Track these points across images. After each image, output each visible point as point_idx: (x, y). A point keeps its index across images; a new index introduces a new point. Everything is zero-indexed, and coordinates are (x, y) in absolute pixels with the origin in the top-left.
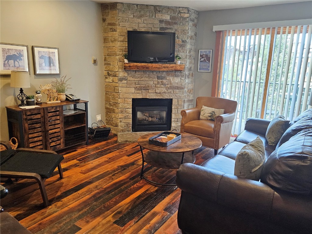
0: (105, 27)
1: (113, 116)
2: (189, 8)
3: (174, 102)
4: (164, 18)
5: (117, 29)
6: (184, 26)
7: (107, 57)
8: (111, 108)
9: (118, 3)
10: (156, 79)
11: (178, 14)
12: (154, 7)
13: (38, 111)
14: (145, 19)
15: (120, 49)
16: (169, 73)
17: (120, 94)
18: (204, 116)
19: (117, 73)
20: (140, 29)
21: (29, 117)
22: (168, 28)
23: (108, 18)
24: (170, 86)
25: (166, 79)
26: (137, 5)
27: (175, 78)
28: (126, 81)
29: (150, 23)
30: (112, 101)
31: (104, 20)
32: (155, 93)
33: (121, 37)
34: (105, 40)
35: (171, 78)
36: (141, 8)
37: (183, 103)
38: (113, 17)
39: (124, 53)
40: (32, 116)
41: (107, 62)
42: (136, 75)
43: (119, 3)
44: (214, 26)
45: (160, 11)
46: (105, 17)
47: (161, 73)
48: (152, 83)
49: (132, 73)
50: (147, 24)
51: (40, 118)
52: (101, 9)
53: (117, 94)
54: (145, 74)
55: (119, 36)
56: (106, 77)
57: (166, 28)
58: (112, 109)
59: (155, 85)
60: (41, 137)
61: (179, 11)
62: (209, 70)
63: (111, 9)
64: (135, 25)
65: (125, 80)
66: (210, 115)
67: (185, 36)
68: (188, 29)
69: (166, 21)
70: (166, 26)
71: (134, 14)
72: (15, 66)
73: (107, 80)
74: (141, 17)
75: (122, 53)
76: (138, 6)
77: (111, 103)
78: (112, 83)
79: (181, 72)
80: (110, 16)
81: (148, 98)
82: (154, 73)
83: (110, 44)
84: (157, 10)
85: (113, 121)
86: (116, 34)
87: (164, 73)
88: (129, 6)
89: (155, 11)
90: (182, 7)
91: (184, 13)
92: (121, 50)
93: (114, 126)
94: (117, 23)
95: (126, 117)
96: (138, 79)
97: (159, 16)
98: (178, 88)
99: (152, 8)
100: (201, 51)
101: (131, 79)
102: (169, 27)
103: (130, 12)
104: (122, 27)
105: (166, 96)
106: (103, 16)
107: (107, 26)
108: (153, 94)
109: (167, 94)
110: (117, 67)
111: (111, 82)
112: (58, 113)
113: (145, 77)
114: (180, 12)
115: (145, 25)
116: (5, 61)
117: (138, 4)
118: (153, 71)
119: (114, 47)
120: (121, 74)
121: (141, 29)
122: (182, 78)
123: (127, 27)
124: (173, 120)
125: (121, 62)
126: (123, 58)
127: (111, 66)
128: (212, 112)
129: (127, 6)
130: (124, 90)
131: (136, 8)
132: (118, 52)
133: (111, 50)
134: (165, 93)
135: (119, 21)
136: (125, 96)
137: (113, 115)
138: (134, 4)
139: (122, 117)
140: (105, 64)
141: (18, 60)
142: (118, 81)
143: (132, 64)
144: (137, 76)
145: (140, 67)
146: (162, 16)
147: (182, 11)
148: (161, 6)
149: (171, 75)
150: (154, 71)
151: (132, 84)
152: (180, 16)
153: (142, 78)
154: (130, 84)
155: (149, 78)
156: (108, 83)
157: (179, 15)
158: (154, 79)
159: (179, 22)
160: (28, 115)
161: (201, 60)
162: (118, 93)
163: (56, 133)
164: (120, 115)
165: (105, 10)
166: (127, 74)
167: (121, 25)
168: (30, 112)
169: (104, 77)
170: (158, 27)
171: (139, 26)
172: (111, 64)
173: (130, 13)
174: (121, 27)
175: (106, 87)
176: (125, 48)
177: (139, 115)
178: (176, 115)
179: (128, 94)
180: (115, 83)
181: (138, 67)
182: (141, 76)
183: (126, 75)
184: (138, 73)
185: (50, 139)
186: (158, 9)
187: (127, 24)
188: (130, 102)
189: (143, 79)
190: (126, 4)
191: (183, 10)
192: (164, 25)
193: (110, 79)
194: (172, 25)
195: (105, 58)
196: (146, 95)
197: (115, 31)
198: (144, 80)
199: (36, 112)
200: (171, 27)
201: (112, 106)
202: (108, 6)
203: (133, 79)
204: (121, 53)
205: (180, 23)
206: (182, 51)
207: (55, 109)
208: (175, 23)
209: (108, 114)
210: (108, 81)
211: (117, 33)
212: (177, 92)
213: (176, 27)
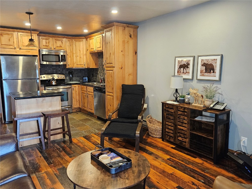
13: (172, 106)
21: (167, 109)
40: (169, 109)
51: (173, 113)
60: (173, 128)
72: (183, 73)
112: (186, 113)
116: (178, 69)
141: (186, 68)
160: (167, 108)
163: (182, 130)
168: (168, 105)
185: (179, 133)
199: (171, 107)
207: (183, 110)
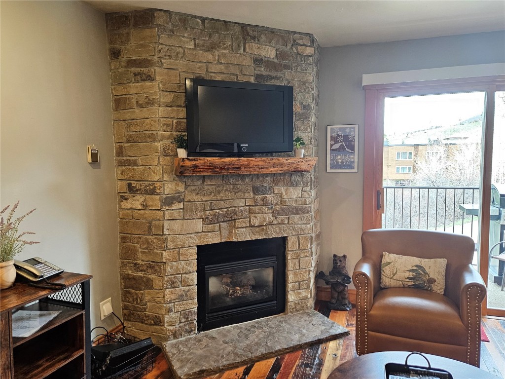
0: (120, 70)
1: (147, 298)
2: (312, 35)
3: (291, 245)
4: (263, 53)
5: (155, 75)
6: (305, 73)
7: (126, 145)
8: (141, 277)
9: (157, 10)
10: (252, 194)
11: (291, 48)
12: (242, 27)
14: (223, 53)
15: (164, 124)
16: (279, 178)
17: (166, 239)
18: (395, 277)
19: (157, 185)
20: (211, 76)
22: (272, 78)
23: (128, 47)
24: (281, 208)
25: (271, 193)
26: (203, 20)
27: (291, 189)
28: (182, 204)
29: (233, 64)
30: (142, 259)
31: (115, 54)
32: (251, 226)
33: (166, 93)
34: (120, 103)
35: (283, 190)
36: (212, 28)
37: (309, 245)
38: (142, 46)
39: (176, 133)
41: (125, 158)
42: (206, 188)
43: (161, 10)
44: (364, 75)
45: (254, 38)
46: (117, 46)
47: (261, 179)
48: (241, 203)
49: (196, 183)
50: (227, 65)
52: (107, 27)
53: (160, 240)
54: (226, 183)
55: (162, 93)
56: (122, 197)
57: (268, 76)
58: (144, 279)
59: (248, 208)
61: (294, 41)
62: (354, 168)
63: (136, 25)
64: (200, 68)
65: (180, 202)
66: (411, 275)
67: (307, 95)
68: (312, 80)
69: (268, 61)
70: (267, 73)
71: (197, 41)
73: (127, 205)
74: (212, 48)
75: (171, 135)
76: (206, 21)
77: (139, 262)
78: (142, 212)
79: (302, 175)
80: (133, 43)
81: (235, 240)
82: (247, 180)
83: (134, 112)
84: (248, 34)
85: (145, 310)
86: (154, 88)
87: (268, 179)
88: (184, 21)
89: (243, 38)
90: (300, 33)
91: (304, 45)
92: (168, 125)
93: (150, 324)
94: (156, 59)
95: (182, 296)
96: (212, 197)
97: (254, 48)
98: (297, 211)
99: (238, 29)
100: (331, 128)
101: (194, 197)
102: (273, 74)
103: (186, 35)
104: (169, 70)
105: (274, 233)
106: (111, 42)
107: (124, 69)
108: (244, 229)
109: (274, 227)
110: (159, 168)
111: (140, 207)
113: (226, 190)
114: (295, 44)
115: (222, 67)
117: (207, 18)
118: (243, 175)
119: (148, 121)
120: (169, 188)
121: (215, 77)
122: (306, 189)
123: (180, 70)
124: (290, 286)
125: (168, 158)
126: (172, 145)
127: (139, 167)
128: (415, 268)
129: (180, 20)
130: (177, 226)
131: (201, 27)
132: (160, 133)
133: (138, 128)
134: (271, 224)
135: (162, 55)
136: (178, 243)
137: (147, 295)
138: (196, 17)
139: (173, 297)
140: (120, 164)
142: (162, 206)
143: (201, 161)
144: (208, 189)
145: (219, 168)
146: (259, 48)
147: (300, 42)
148: (257, 26)
149: (282, 183)
150: (247, 175)
151: (196, 209)
152: (296, 51)
153: (219, 192)
154: (192, 211)
155: (235, 193)
156: (129, 212)
157: (294, 49)
158: (247, 195)
159: (294, 65)
161: (334, 147)
162: (162, 235)
164: (169, 294)
165: (119, 28)
166: (183, 186)
167: (165, 66)
169: (118, 198)
170: (251, 74)
171: (209, 70)
172: (140, 162)
173: (187, 38)
174: (166, 71)
175: (125, 222)
176: (176, 123)
177: (214, 285)
178: (295, 274)
179: (188, 236)
180: (151, 211)
181: (215, 167)
182: (218, 189)
183: (181, 188)
184: (209, 183)
186: (251, 33)
187: (181, 64)
188: (192, 255)
189: (221, 195)
190: (177, 14)
191: (302, 39)
192: (263, 71)
193: (136, 202)
194: (281, 71)
195: (121, 147)
196: (230, 233)
197: (150, 78)
198: (224, 198)
200: (279, 74)
201: (141, 271)
202: (127, 17)
203: (199, 196)
204: (168, 134)
205: (296, 66)
206: (302, 128)
208: (287, 67)
209: (129, 292)
210: (129, 206)
211: (156, 83)
212: (296, 220)
213: (287, 74)
